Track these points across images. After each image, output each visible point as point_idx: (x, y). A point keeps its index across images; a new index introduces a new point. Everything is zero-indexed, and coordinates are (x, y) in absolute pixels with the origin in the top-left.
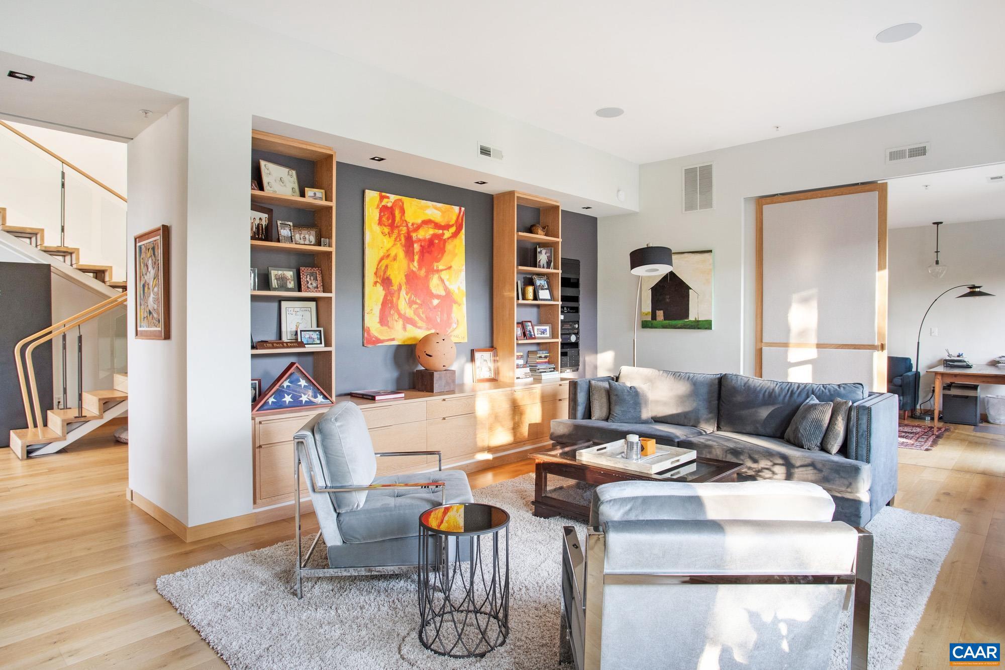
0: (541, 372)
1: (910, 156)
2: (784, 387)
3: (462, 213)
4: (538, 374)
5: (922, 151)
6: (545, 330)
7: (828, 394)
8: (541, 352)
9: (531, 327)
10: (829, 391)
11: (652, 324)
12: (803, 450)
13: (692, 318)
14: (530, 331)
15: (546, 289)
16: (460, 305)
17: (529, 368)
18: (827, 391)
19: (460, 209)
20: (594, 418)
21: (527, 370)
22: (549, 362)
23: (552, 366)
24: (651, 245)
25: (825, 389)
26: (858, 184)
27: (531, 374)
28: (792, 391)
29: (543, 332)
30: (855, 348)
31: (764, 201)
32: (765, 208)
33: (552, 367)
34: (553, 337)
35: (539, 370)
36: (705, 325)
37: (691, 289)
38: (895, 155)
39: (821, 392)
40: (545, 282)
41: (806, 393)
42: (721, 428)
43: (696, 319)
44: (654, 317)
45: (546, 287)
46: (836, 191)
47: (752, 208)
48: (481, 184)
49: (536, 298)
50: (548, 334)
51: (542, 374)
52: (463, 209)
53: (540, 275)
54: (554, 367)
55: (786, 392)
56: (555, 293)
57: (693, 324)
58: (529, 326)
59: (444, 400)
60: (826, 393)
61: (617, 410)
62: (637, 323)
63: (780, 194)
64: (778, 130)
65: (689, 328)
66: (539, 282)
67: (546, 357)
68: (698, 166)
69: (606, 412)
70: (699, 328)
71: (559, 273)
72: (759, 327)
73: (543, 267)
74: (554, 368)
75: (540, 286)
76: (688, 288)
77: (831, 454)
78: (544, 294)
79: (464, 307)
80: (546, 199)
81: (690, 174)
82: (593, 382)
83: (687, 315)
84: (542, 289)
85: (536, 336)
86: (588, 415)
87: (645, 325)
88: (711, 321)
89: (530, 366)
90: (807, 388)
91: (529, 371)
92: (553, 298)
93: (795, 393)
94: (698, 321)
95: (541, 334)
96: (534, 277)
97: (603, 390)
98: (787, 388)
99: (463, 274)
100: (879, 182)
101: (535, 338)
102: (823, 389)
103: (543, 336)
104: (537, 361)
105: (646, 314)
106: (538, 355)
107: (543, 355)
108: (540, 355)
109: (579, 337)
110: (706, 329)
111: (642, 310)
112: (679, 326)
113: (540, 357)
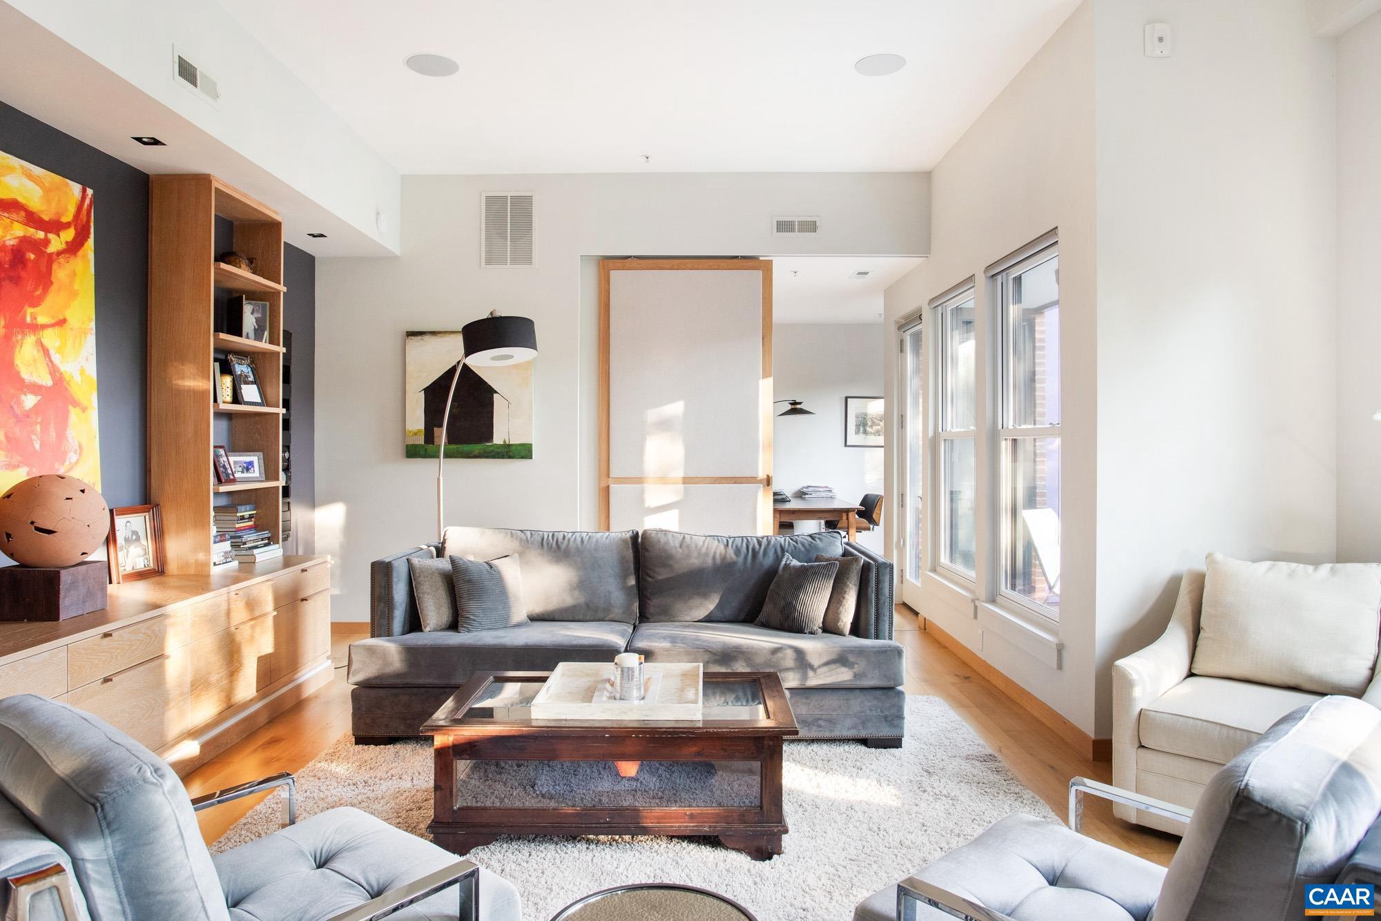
0: (251, 548)
1: (800, 231)
2: (739, 544)
3: (87, 202)
4: (244, 552)
5: (811, 227)
6: (251, 463)
7: (803, 549)
8: (243, 508)
9: (225, 459)
10: (803, 545)
11: (426, 450)
12: (803, 635)
13: (498, 439)
14: (224, 467)
15: (252, 383)
16: (84, 410)
17: (229, 542)
18: (800, 545)
19: (84, 191)
20: (428, 629)
21: (227, 546)
22: (256, 528)
23: (266, 534)
24: (498, 314)
25: (796, 542)
26: (738, 257)
27: (234, 553)
28: (754, 549)
29: (248, 467)
30: (735, 483)
31: (611, 263)
32: (614, 274)
33: (266, 536)
34: (268, 479)
35: (245, 543)
36: (524, 452)
37: (496, 392)
38: (784, 226)
39: (793, 548)
40: (250, 369)
41: (773, 551)
42: (648, 618)
43: (505, 441)
44: (429, 437)
45: (251, 378)
46: (711, 262)
47: (591, 273)
48: (145, 143)
49: (237, 399)
50: (256, 472)
51: (255, 551)
52: (90, 192)
53: (242, 354)
54: (269, 535)
55: (746, 551)
56: (270, 391)
57: (499, 450)
58: (221, 455)
59: (107, 635)
60: (799, 549)
61: (472, 608)
62: (401, 450)
63: (635, 257)
64: (648, 162)
65: (494, 457)
66: (241, 368)
67: (251, 517)
68: (509, 194)
69: (447, 613)
70: (510, 457)
71: (279, 353)
72: (604, 455)
73: (248, 337)
74: (269, 538)
75: (241, 375)
76: (491, 391)
77: (845, 636)
78: (250, 392)
79: (93, 415)
80: (260, 204)
81: (495, 206)
82: (416, 561)
83: (489, 435)
84: (247, 383)
85: (237, 475)
86: (414, 623)
87: (412, 452)
88: (531, 445)
89: (232, 537)
90: (772, 543)
91: (230, 549)
92: (265, 402)
93: (758, 552)
94: (509, 446)
95: (243, 472)
96: (230, 357)
97: (436, 574)
98: (744, 545)
99: (91, 340)
100: (761, 258)
101: (234, 481)
102: (794, 543)
103: (246, 475)
104: (237, 526)
105: (415, 434)
106: (239, 514)
107: (247, 514)
108: (242, 514)
109: (290, 476)
110: (523, 458)
111: (407, 428)
112: (476, 452)
113: (243, 518)
